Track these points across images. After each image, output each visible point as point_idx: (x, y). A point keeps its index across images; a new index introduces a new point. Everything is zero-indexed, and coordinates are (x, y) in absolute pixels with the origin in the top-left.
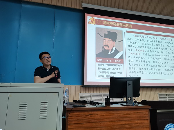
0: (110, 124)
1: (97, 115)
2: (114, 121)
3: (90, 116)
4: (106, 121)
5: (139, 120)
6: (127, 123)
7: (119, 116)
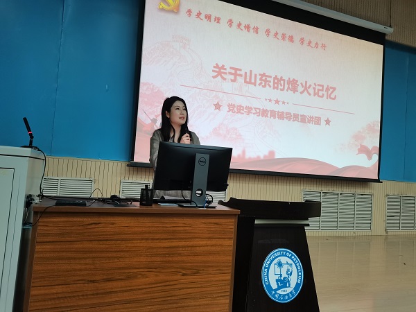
0: (142, 245)
1: (113, 224)
2: (152, 239)
3: (93, 226)
4: (133, 240)
5: (210, 239)
6: (182, 243)
7: (165, 229)
